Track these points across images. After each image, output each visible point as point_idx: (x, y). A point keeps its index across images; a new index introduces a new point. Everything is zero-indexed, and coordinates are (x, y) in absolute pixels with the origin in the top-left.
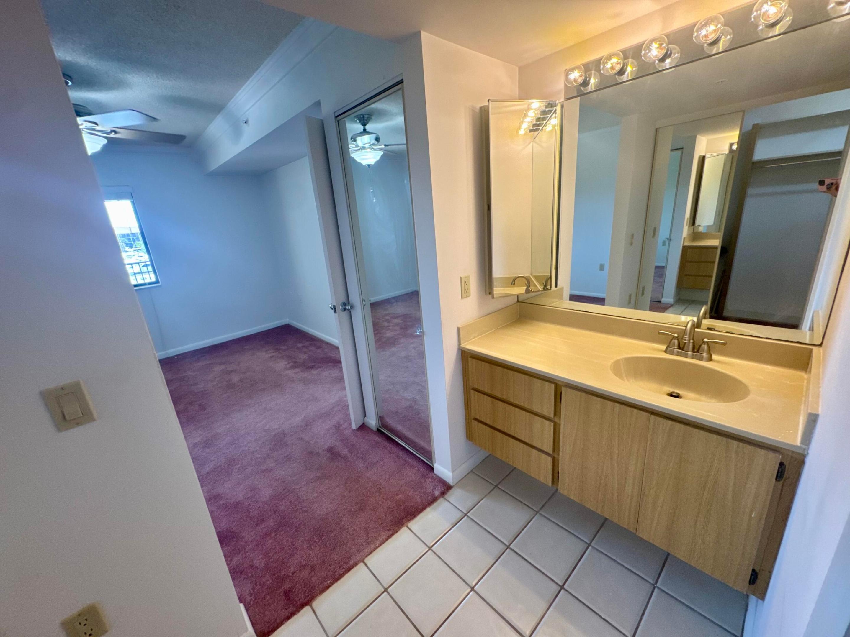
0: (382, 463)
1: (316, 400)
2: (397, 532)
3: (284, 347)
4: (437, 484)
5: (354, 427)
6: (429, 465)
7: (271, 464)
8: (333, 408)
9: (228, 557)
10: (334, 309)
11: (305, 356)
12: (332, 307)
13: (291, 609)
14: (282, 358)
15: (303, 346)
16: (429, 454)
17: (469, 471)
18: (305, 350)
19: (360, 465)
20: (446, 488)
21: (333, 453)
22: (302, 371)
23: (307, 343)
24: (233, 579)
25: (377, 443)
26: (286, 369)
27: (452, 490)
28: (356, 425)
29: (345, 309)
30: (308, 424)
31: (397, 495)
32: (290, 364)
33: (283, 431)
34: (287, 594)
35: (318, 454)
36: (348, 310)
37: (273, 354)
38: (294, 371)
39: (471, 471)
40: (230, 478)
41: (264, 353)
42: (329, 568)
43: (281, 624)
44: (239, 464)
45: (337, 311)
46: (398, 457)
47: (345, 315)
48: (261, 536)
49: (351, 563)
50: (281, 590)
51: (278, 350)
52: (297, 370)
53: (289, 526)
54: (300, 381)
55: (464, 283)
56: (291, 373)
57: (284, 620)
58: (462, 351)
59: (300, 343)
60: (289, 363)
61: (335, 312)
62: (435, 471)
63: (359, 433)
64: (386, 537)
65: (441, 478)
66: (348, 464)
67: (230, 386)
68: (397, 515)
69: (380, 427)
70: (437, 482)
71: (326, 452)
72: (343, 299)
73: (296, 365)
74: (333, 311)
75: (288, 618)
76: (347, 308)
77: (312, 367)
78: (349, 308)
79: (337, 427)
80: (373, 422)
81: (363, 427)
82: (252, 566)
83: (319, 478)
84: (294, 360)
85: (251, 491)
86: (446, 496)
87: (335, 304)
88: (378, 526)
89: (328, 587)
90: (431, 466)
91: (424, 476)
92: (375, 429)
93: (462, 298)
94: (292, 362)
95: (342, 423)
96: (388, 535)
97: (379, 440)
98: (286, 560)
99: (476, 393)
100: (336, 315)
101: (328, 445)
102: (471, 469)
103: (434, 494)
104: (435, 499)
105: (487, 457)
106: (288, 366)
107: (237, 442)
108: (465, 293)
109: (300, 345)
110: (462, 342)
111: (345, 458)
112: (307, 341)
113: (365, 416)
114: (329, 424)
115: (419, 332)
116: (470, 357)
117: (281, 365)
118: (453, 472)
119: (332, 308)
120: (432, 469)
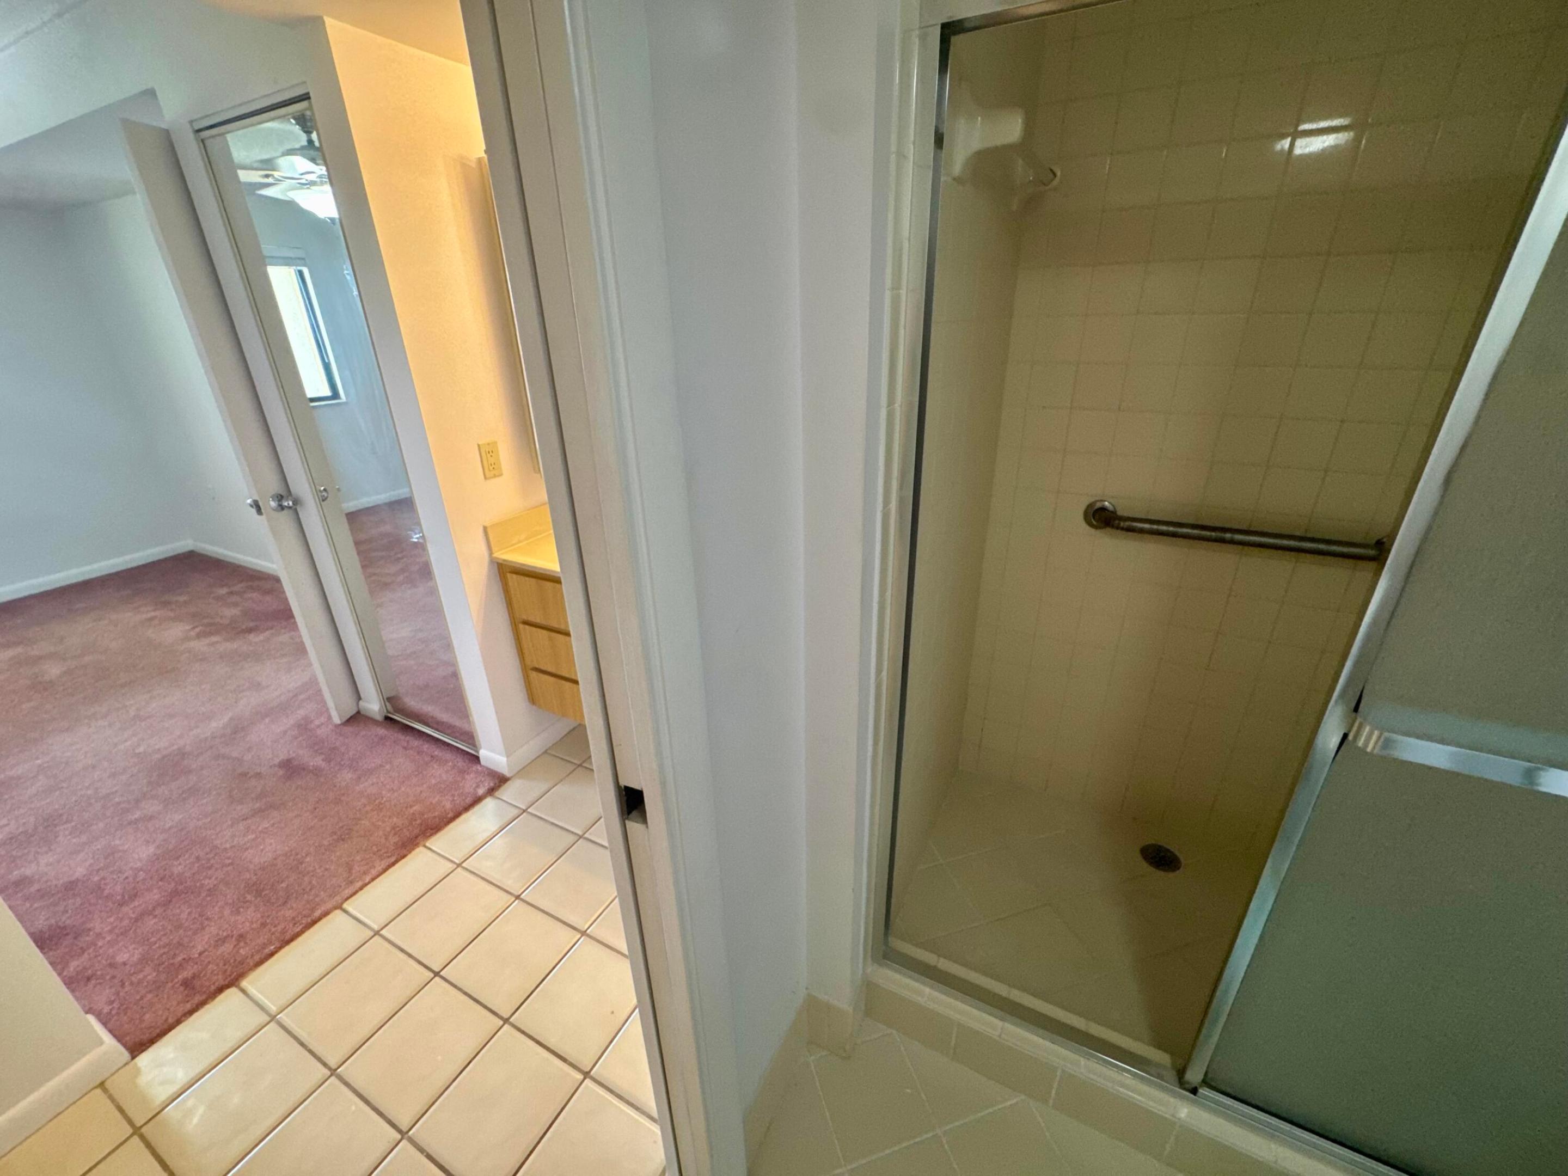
0: (388, 767)
1: (258, 686)
2: (404, 857)
3: (182, 599)
4: (483, 779)
5: (337, 720)
6: (468, 753)
7: (152, 807)
8: (295, 696)
9: (58, 965)
10: (257, 506)
11: (235, 611)
12: (252, 504)
13: (198, 998)
14: (177, 619)
15: (231, 593)
16: (470, 737)
17: (542, 751)
18: (235, 598)
19: (347, 776)
20: (501, 780)
21: (291, 769)
22: (226, 640)
23: (238, 587)
24: (73, 991)
25: (381, 738)
26: (187, 639)
27: (509, 783)
28: (340, 716)
29: (282, 508)
30: (238, 729)
31: (411, 807)
32: (197, 630)
33: (179, 749)
34: (187, 983)
35: (258, 775)
36: (290, 508)
37: (153, 614)
38: (206, 641)
39: (546, 752)
40: (52, 847)
41: (129, 614)
42: (273, 930)
43: (178, 1022)
44: (72, 821)
45: (263, 511)
46: (420, 753)
47: (285, 519)
48: (131, 918)
49: (317, 914)
50: (176, 980)
51: (166, 604)
52: (214, 639)
53: (192, 893)
54: (221, 657)
55: (487, 454)
56: (200, 645)
57: (182, 1017)
58: (498, 563)
59: (222, 586)
60: (194, 628)
61: (259, 511)
62: (483, 762)
63: (348, 729)
64: (384, 867)
65: (490, 769)
66: (322, 780)
67: (42, 687)
68: (408, 834)
69: (388, 712)
70: (483, 776)
71: (276, 769)
72: (274, 486)
73: (212, 629)
74: (254, 511)
75: (191, 1012)
76: (286, 504)
77: (250, 630)
78: (291, 503)
79: (304, 727)
80: (374, 706)
81: (357, 718)
82: (112, 965)
83: (255, 813)
84: (206, 621)
85: (106, 858)
86: (497, 794)
87: (256, 498)
88: (371, 855)
89: (272, 954)
90: (474, 755)
91: (462, 772)
92: (379, 718)
93: (485, 478)
94: (202, 626)
95: (312, 718)
96: (387, 864)
97: (386, 732)
98: (186, 940)
99: (527, 627)
100: (264, 517)
101: (282, 756)
102: (544, 749)
103: (477, 793)
104: (477, 800)
105: (574, 729)
106: (193, 633)
107: (64, 785)
108: (491, 470)
109: (223, 591)
110: (494, 549)
111: (317, 772)
112: (242, 581)
113: (359, 698)
114: (288, 722)
115: (417, 538)
116: (510, 572)
117: (175, 632)
118: (508, 757)
119: (251, 506)
120: (476, 759)
